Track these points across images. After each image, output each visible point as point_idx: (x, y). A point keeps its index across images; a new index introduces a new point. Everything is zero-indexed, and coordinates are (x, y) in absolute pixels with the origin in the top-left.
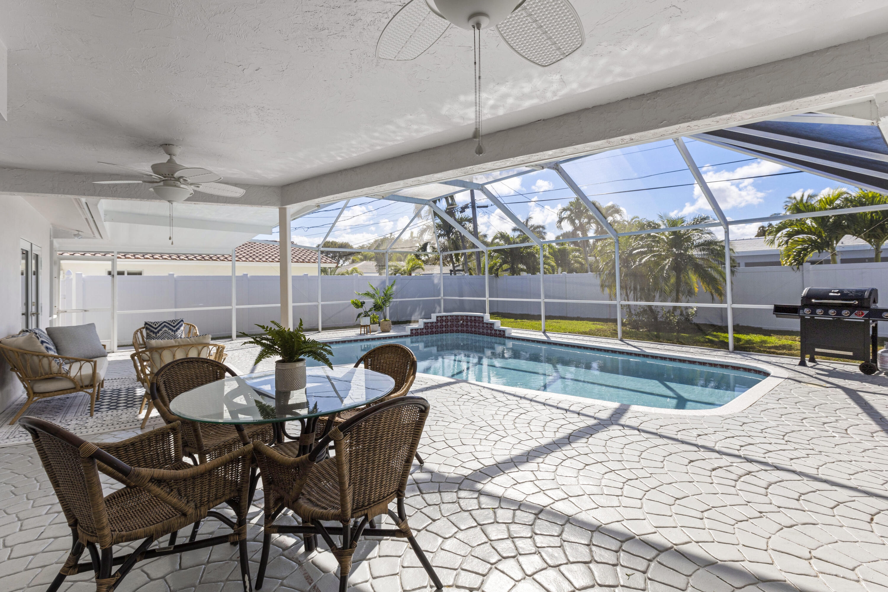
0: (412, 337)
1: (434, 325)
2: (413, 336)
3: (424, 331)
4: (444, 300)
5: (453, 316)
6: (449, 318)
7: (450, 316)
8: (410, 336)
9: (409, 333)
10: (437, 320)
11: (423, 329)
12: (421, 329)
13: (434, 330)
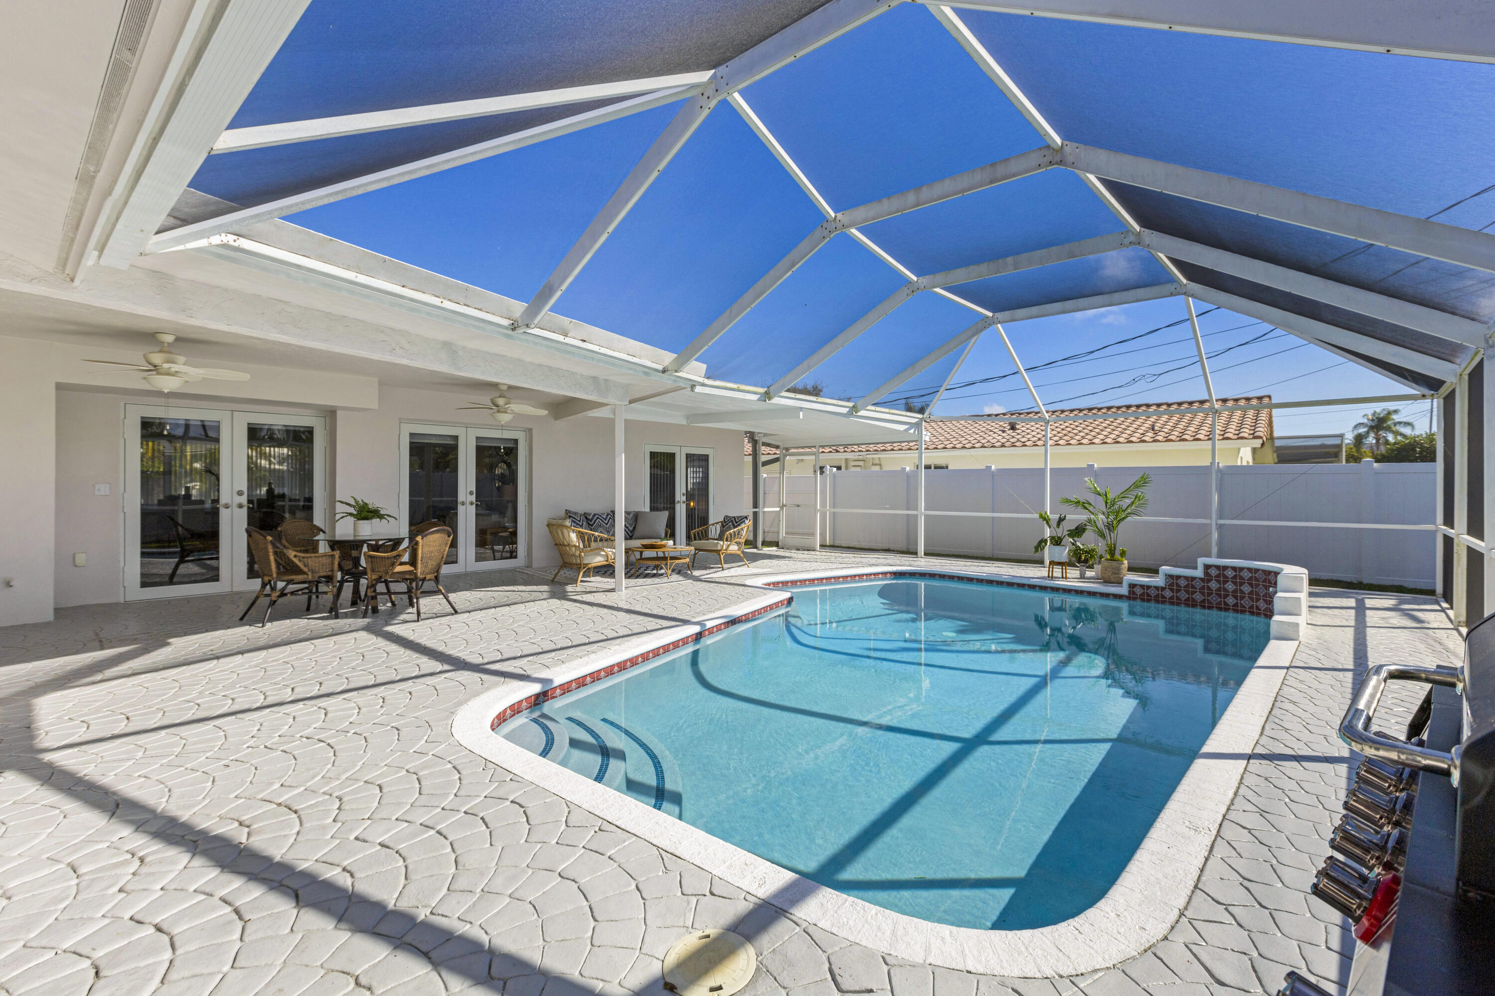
0: (1132, 602)
1: (1198, 584)
2: (1135, 599)
3: (1168, 594)
4: (1220, 527)
5: (1257, 570)
6: (1246, 575)
7: (1250, 570)
8: (1128, 598)
9: (1124, 590)
10: (1206, 573)
11: (1163, 589)
12: (1157, 588)
13: (1198, 597)
